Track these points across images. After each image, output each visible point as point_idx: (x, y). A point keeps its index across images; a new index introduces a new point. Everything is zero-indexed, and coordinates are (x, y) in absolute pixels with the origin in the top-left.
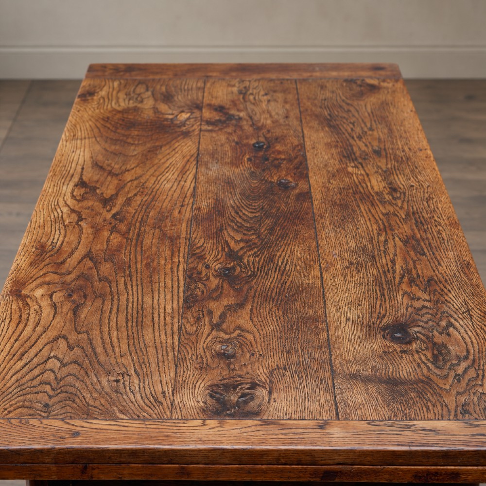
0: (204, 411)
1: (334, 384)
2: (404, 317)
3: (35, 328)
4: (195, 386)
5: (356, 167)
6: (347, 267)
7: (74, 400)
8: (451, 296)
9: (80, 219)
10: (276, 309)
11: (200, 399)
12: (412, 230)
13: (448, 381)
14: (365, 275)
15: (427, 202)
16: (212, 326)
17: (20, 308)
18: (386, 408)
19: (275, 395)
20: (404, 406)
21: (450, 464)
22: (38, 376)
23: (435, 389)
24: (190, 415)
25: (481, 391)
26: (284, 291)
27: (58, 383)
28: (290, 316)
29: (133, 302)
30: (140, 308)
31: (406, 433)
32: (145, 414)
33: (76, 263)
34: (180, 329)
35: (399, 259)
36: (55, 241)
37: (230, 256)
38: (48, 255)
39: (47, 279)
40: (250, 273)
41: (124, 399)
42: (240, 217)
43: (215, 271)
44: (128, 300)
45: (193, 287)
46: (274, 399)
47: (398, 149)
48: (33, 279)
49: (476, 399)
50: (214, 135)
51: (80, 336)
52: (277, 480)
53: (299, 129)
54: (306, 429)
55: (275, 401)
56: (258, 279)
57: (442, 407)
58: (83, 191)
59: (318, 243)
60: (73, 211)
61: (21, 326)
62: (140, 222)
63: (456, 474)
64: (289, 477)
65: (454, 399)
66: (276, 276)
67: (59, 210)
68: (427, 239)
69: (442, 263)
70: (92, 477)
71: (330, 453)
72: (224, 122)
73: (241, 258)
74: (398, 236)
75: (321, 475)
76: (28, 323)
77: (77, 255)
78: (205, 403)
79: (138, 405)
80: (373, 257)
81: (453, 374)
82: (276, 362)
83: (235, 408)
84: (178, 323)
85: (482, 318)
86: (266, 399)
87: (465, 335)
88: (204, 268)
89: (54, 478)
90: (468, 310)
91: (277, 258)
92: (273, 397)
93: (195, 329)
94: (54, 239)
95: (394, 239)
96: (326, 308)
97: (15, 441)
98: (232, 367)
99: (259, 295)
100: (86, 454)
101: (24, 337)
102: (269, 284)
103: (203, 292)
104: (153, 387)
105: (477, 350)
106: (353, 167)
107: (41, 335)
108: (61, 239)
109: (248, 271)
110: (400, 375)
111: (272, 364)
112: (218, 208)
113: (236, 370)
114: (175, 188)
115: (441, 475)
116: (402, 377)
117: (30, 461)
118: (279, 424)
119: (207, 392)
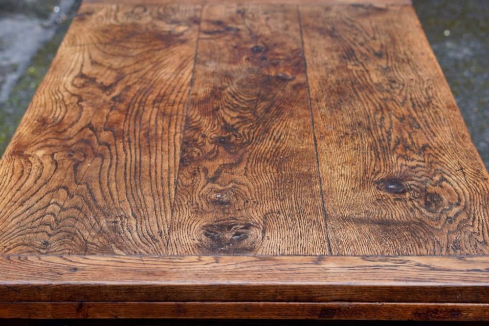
0: (198, 247)
1: (326, 224)
2: (398, 174)
3: (36, 180)
4: (191, 226)
5: (356, 65)
6: (342, 137)
7: (73, 238)
8: (444, 158)
9: (81, 99)
10: (271, 167)
11: (195, 237)
12: (409, 110)
13: (440, 223)
14: (360, 142)
15: (426, 91)
16: (208, 180)
17: (22, 164)
18: (378, 244)
19: (268, 234)
20: (397, 243)
21: (449, 300)
22: (38, 218)
23: (427, 228)
24: (186, 252)
25: (472, 230)
26: (278, 153)
27: (58, 224)
28: (283, 172)
29: (131, 161)
30: (138, 165)
31: (401, 268)
32: (142, 251)
33: (76, 132)
34: (176, 183)
35: (395, 131)
36: (56, 116)
37: (226, 128)
38: (49, 126)
39: (48, 143)
40: (245, 140)
41: (121, 237)
42: (237, 100)
43: (211, 139)
44: (126, 160)
45: (189, 150)
46: (268, 237)
47: (400, 52)
48: (35, 143)
49: (467, 236)
50: (212, 41)
51: (79, 186)
52: (274, 317)
53: (299, 38)
54: (301, 264)
55: (269, 239)
56: (253, 145)
57: (434, 243)
58: (82, 81)
59: (313, 120)
60: (73, 95)
61: (23, 179)
62: (139, 103)
63: (456, 311)
64: (286, 315)
65: (446, 236)
66: (270, 143)
67: (59, 95)
68: (424, 117)
69: (437, 134)
70: (87, 316)
71: (326, 288)
72: (223, 32)
73: (237, 130)
74: (394, 114)
75: (319, 313)
76: (30, 176)
77: (77, 126)
78: (200, 240)
79: (135, 243)
80: (369, 129)
81: (444, 217)
82: (269, 207)
83: (229, 245)
84: (175, 177)
85: (476, 175)
86: (260, 236)
87: (457, 187)
88: (200, 137)
89: (49, 317)
90: (462, 169)
91: (272, 130)
92: (267, 235)
93: (190, 182)
94: (55, 114)
95: (390, 117)
96: (320, 168)
97: (13, 277)
98: (227, 211)
99: (254, 157)
100: (83, 290)
101: (25, 187)
102: (264, 149)
103: (199, 154)
104: (150, 227)
105: (468, 199)
106: (353, 65)
107: (42, 186)
108: (62, 114)
109: (243, 139)
110: (392, 217)
111: (267, 209)
112: (216, 93)
113: (230, 214)
114: (172, 79)
115: (441, 312)
116: (396, 219)
117: (26, 298)
118: (274, 260)
119: (202, 231)
